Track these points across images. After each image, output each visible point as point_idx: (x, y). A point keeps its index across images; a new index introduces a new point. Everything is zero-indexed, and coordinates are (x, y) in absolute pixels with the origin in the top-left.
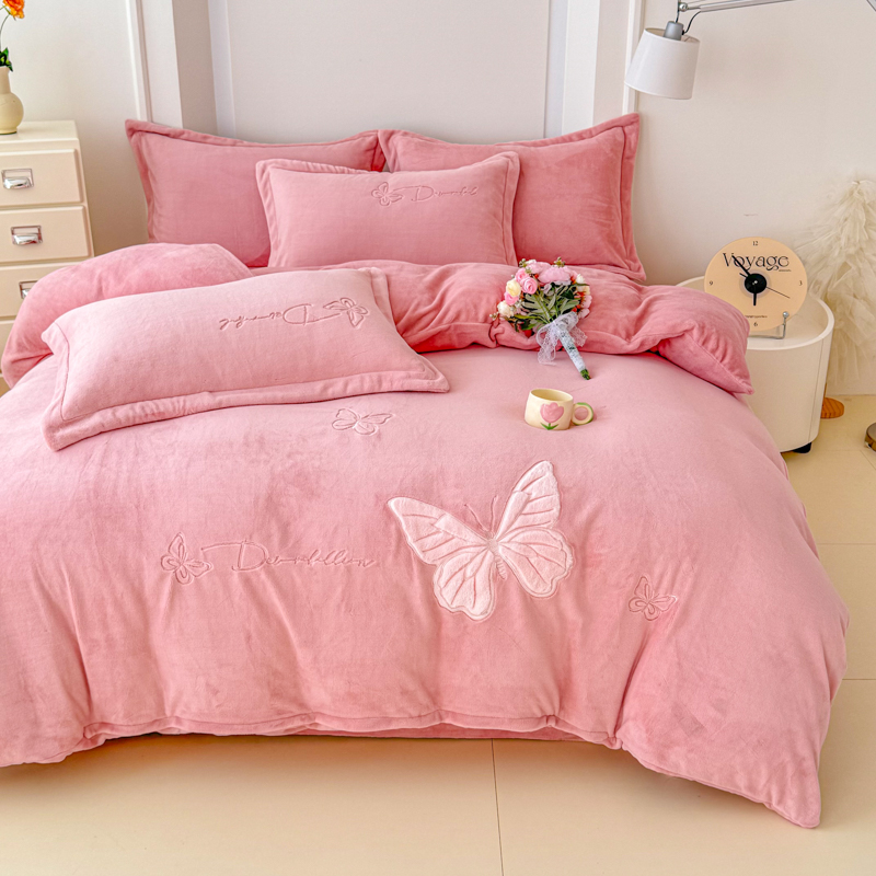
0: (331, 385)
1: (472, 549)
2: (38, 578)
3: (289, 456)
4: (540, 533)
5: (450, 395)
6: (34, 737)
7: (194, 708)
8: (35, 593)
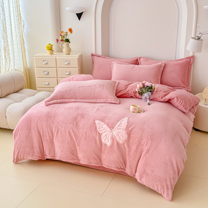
0: (97, 100)
1: (108, 132)
2: (37, 127)
3: (82, 111)
4: (121, 130)
5: (119, 105)
6: (33, 155)
7: (59, 155)
8: (36, 129)
